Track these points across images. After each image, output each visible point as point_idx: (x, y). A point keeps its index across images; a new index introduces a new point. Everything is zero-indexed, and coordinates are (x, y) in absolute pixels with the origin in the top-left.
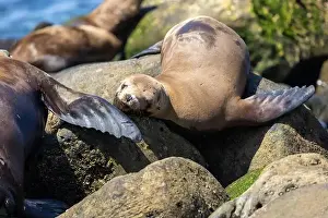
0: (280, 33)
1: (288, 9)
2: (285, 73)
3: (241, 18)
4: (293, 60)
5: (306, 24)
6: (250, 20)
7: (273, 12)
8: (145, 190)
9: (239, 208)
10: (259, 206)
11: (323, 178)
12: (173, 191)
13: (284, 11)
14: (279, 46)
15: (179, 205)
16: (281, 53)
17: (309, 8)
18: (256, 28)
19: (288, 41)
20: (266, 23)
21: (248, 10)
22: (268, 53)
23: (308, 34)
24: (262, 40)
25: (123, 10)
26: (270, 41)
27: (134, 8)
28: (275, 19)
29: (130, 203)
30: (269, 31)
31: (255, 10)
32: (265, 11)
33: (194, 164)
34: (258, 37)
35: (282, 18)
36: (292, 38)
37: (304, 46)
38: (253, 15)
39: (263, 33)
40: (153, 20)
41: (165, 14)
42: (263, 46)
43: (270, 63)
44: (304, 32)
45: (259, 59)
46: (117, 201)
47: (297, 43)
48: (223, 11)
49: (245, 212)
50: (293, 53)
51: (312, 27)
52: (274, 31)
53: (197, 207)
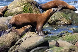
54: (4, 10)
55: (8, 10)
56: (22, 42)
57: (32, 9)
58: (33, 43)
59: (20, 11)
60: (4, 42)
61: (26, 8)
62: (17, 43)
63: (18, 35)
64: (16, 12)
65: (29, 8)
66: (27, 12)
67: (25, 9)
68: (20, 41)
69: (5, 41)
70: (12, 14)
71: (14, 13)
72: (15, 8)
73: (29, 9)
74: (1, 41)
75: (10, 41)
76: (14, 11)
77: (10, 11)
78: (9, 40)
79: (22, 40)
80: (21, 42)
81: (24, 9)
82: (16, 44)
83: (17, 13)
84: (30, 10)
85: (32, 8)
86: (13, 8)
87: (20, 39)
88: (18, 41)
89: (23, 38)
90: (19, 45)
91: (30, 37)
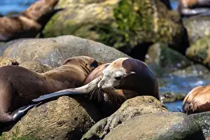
0: (127, 28)
1: (132, 15)
2: (129, 50)
3: (108, 19)
4: (133, 43)
5: (142, 25)
6: (112, 21)
7: (125, 16)
8: (59, 110)
9: (109, 123)
10: (120, 122)
11: (155, 109)
12: (73, 111)
13: (130, 17)
14: (127, 35)
15: (76, 119)
16: (127, 40)
17: (144, 16)
18: (115, 25)
19: (132, 33)
20: (120, 22)
21: (111, 15)
22: (120, 39)
23: (143, 30)
24: (118, 32)
26: (122, 32)
27: (51, 9)
28: (125, 21)
29: (49, 115)
30: (122, 27)
31: (115, 15)
32: (120, 16)
34: (115, 30)
36: (134, 31)
37: (140, 36)
38: (114, 18)
39: (119, 28)
40: (59, 17)
41: (66, 14)
42: (118, 35)
43: (121, 45)
44: (140, 29)
45: (115, 42)
46: (43, 115)
47: (136, 34)
48: (98, 14)
49: (112, 125)
50: (134, 40)
51: (145, 27)
52: (124, 28)
53: (85, 121)
54: (42, 10)
55: (60, 13)
56: (108, 131)
57: (150, 10)
58: (148, 136)
59: (105, 17)
60: (39, 129)
61: (125, 6)
62: (87, 135)
64: (92, 21)
65: (136, 8)
66: (129, 21)
67: (123, 11)
68: (100, 129)
69: (43, 125)
70: (73, 26)
71: (83, 25)
72: (87, 7)
73: (138, 12)
74: (31, 126)
75: (64, 127)
76: (81, 15)
77: (67, 17)
78: (60, 124)
79: (107, 126)
80: (105, 132)
81: (119, 11)
82: (83, 138)
84: (141, 15)
85: (149, 8)
86: (77, 7)
89: (112, 119)
91: (138, 113)
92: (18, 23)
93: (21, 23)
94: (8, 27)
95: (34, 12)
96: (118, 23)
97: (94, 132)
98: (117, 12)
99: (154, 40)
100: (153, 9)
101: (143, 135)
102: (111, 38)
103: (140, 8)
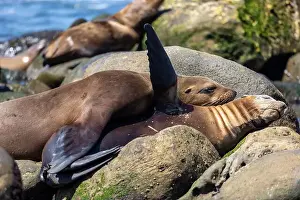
0: (257, 35)
1: (265, 17)
2: (260, 65)
3: (229, 22)
4: (266, 55)
5: (277, 29)
6: (236, 24)
7: (253, 18)
8: (159, 149)
9: (228, 165)
10: (243, 164)
11: (292, 145)
12: (179, 150)
13: (261, 17)
14: (257, 44)
15: (183, 161)
16: (258, 50)
17: (280, 17)
18: (240, 31)
19: (263, 41)
20: (247, 26)
21: (235, 16)
22: (248, 49)
23: (278, 37)
24: (244, 39)
25: (146, 11)
26: (251, 40)
28: (255, 24)
29: (147, 158)
30: (250, 33)
31: (240, 17)
32: (247, 18)
33: (195, 131)
34: (241, 37)
35: (260, 24)
36: (266, 39)
37: (275, 45)
38: (238, 21)
39: (245, 34)
40: (163, 20)
41: (172, 16)
42: (244, 44)
43: (250, 57)
44: (276, 34)
45: (241, 53)
46: (138, 156)
47: (270, 42)
48: (216, 16)
49: (233, 169)
50: (267, 50)
51: (282, 32)
52: (253, 33)
53: (197, 163)
54: (141, 12)
55: (165, 16)
56: (228, 176)
57: (288, 9)
58: (281, 182)
59: (226, 20)
60: (133, 176)
61: (254, 4)
62: (198, 183)
63: (207, 141)
64: (206, 25)
65: (270, 7)
67: (251, 11)
68: (216, 174)
69: (138, 171)
70: (182, 33)
71: (196, 31)
72: (201, 7)
73: (272, 11)
74: (121, 172)
75: (166, 172)
76: (194, 18)
77: (173, 22)
78: (162, 168)
79: (225, 170)
80: (223, 179)
81: (246, 12)
82: (192, 188)
83: (206, 29)
84: (276, 15)
85: (287, 5)
86: (188, 7)
87: (217, 165)
88: (203, 171)
89: (232, 159)
90: (210, 194)
91: (268, 151)
92: (107, 30)
93: (111, 30)
94: (92, 36)
95: (129, 15)
96: (244, 28)
97: (208, 178)
98: (242, 12)
99: (295, 51)
100: (292, 7)
101: (275, 181)
102: (235, 48)
103: (275, 6)
